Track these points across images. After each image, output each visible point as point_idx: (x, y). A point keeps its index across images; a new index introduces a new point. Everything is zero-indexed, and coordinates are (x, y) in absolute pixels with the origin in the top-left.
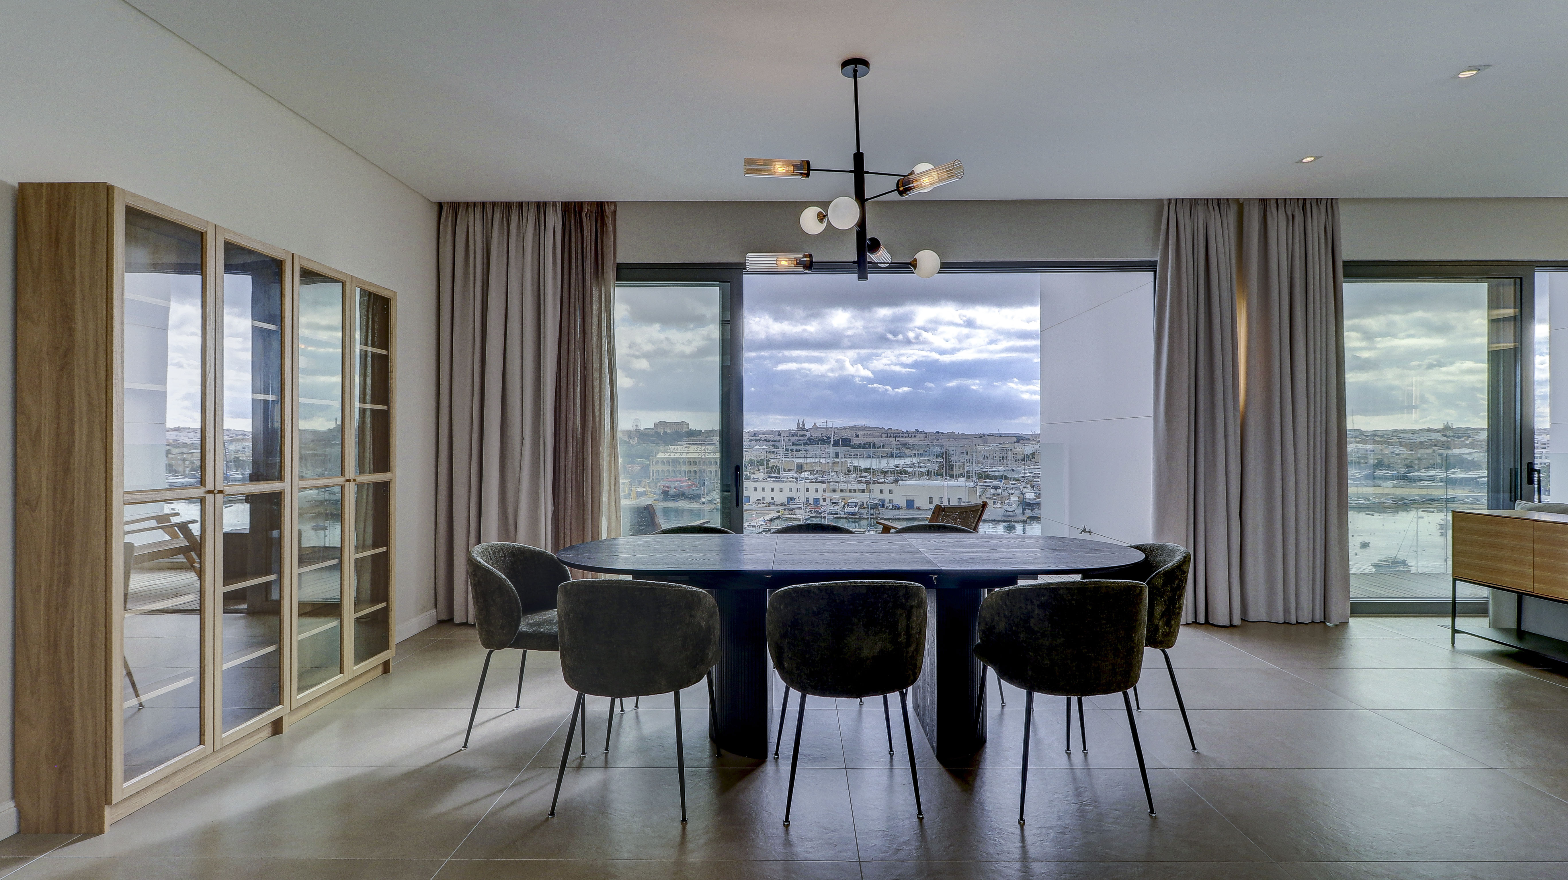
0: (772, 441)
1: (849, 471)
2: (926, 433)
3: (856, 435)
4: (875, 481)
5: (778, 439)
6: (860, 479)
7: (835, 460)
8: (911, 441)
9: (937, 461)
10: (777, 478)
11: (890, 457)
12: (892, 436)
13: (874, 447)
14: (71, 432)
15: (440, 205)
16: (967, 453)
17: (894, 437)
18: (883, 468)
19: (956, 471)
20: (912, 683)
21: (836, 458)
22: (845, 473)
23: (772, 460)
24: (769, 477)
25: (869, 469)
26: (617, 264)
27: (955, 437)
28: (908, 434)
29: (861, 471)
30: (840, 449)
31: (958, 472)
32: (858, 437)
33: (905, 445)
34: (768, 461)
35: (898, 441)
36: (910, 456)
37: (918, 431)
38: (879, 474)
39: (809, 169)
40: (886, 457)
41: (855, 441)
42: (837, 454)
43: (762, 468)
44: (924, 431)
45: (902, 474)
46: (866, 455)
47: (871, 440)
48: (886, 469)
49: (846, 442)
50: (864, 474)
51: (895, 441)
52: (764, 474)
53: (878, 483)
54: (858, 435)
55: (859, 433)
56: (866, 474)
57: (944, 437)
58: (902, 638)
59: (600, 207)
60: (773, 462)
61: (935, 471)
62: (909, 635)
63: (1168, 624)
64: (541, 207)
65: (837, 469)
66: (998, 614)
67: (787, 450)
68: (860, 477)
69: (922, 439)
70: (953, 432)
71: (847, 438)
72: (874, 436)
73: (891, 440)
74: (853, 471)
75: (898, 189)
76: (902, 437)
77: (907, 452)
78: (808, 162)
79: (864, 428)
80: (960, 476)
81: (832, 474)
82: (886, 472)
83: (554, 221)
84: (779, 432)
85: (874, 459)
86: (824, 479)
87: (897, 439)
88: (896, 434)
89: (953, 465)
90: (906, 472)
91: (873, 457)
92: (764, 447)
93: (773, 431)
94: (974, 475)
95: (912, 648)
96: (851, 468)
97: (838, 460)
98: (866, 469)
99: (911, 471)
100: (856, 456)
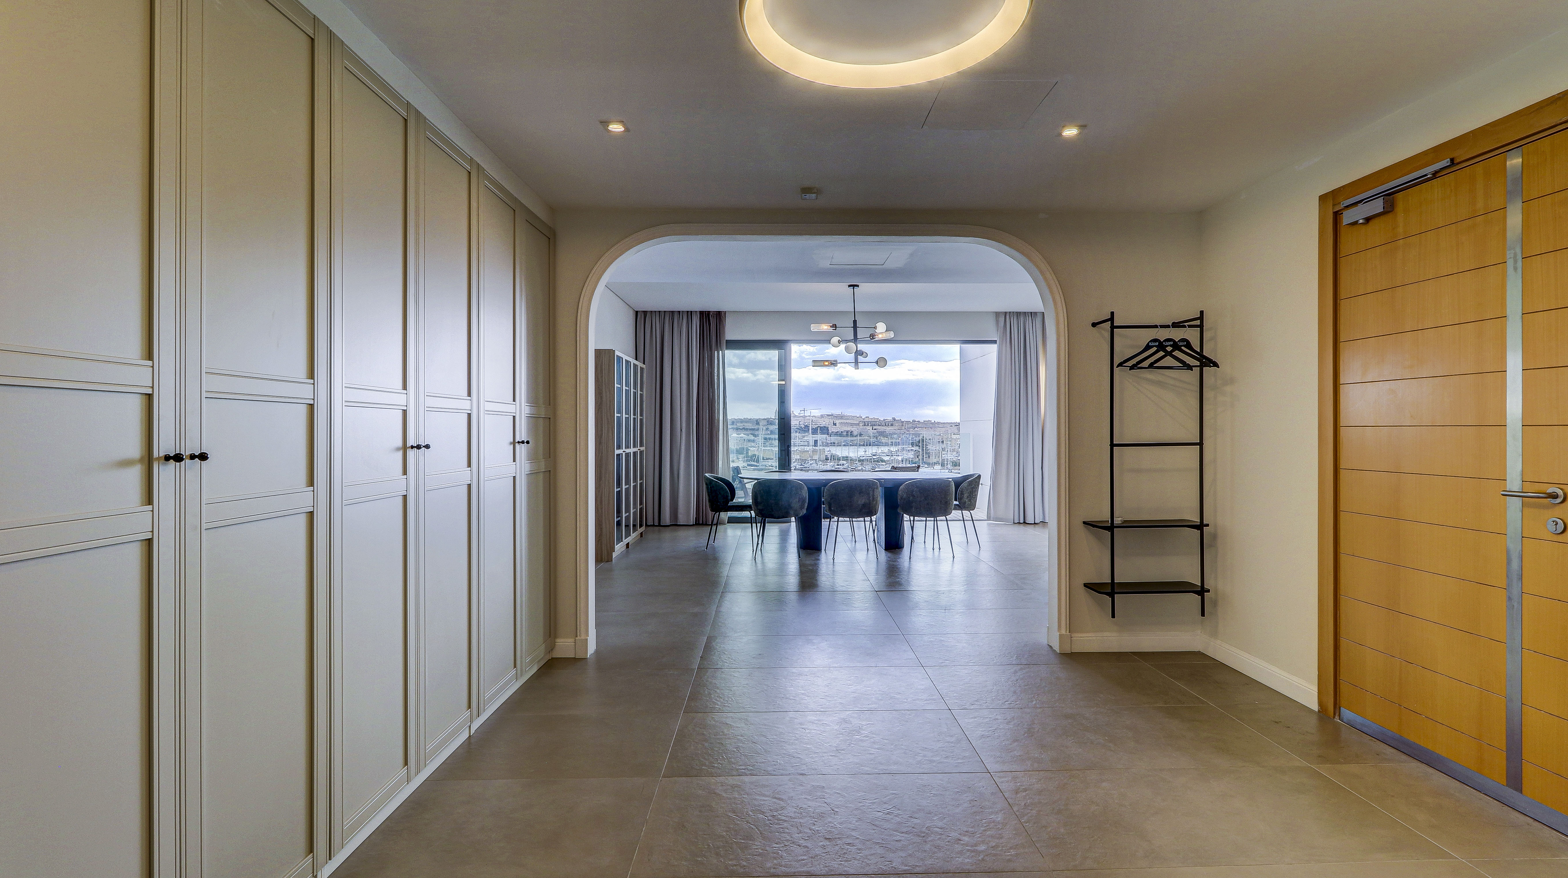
0: (750, 430)
1: (827, 459)
2: (903, 422)
3: (833, 423)
4: (853, 469)
5: (756, 427)
6: (838, 467)
7: (814, 448)
8: (888, 429)
9: (912, 450)
10: (756, 466)
11: (867, 445)
12: (870, 425)
13: (852, 435)
14: (602, 430)
15: (637, 312)
16: (943, 442)
17: (871, 426)
18: (860, 457)
19: (933, 459)
20: (875, 514)
21: (815, 446)
22: (823, 461)
23: (751, 449)
24: (749, 465)
25: (847, 457)
26: (726, 340)
27: (931, 426)
28: (886, 423)
29: (839, 459)
30: (820, 437)
31: (935, 461)
32: (836, 426)
33: (882, 434)
34: (748, 450)
35: (875, 429)
36: (886, 445)
37: (895, 420)
38: (857, 462)
39: (836, 327)
40: (864, 445)
41: (832, 429)
42: (816, 442)
43: (741, 456)
44: (900, 420)
45: (879, 462)
46: (843, 443)
47: (849, 428)
48: (864, 458)
49: (824, 430)
50: (841, 462)
51: (873, 429)
52: (744, 462)
53: (856, 471)
54: (836, 424)
55: (837, 422)
56: (844, 462)
57: (920, 425)
58: (871, 498)
59: (719, 312)
60: (753, 451)
61: (910, 460)
62: (873, 499)
63: (970, 500)
64: (690, 313)
65: (816, 457)
66: (904, 492)
67: (765, 439)
68: (838, 465)
69: (899, 427)
70: (929, 421)
71: (825, 427)
72: (852, 424)
73: (868, 429)
74: (831, 459)
75: (870, 337)
76: (879, 425)
77: (884, 440)
78: (835, 325)
79: (841, 417)
80: (935, 464)
81: (811, 462)
82: (863, 460)
83: (696, 321)
84: (757, 420)
85: (851, 447)
86: (802, 467)
87: (874, 427)
88: (873, 424)
89: (929, 453)
90: (883, 461)
91: (850, 445)
92: (742, 435)
93: (750, 419)
94: (949, 463)
95: (875, 502)
96: (829, 456)
97: (816, 448)
98: (843, 457)
99: (888, 459)
100: (833, 444)
